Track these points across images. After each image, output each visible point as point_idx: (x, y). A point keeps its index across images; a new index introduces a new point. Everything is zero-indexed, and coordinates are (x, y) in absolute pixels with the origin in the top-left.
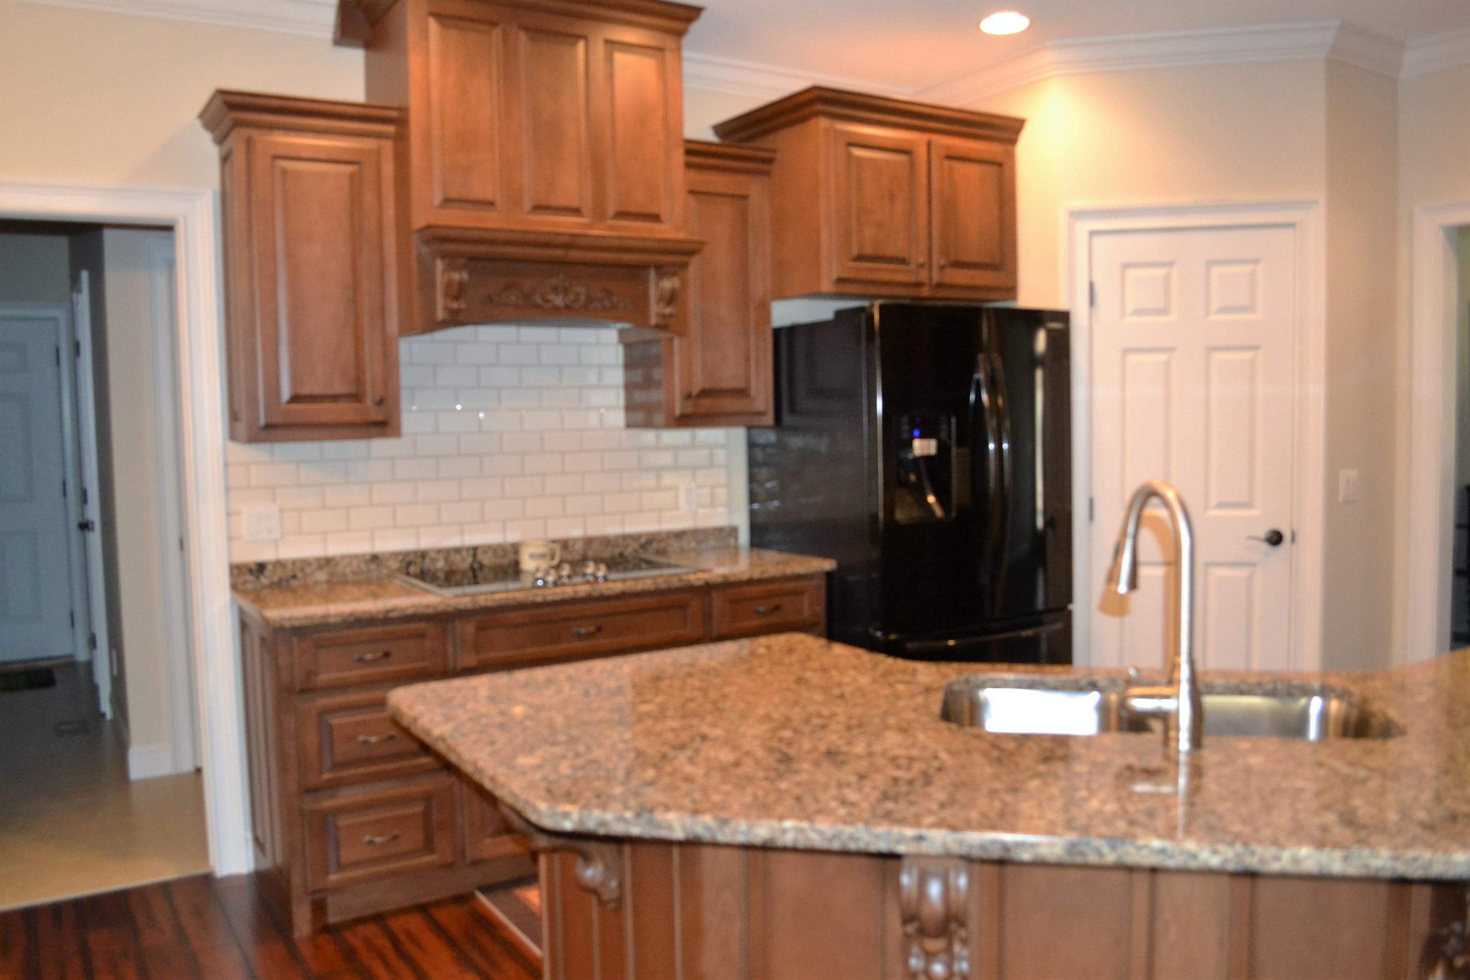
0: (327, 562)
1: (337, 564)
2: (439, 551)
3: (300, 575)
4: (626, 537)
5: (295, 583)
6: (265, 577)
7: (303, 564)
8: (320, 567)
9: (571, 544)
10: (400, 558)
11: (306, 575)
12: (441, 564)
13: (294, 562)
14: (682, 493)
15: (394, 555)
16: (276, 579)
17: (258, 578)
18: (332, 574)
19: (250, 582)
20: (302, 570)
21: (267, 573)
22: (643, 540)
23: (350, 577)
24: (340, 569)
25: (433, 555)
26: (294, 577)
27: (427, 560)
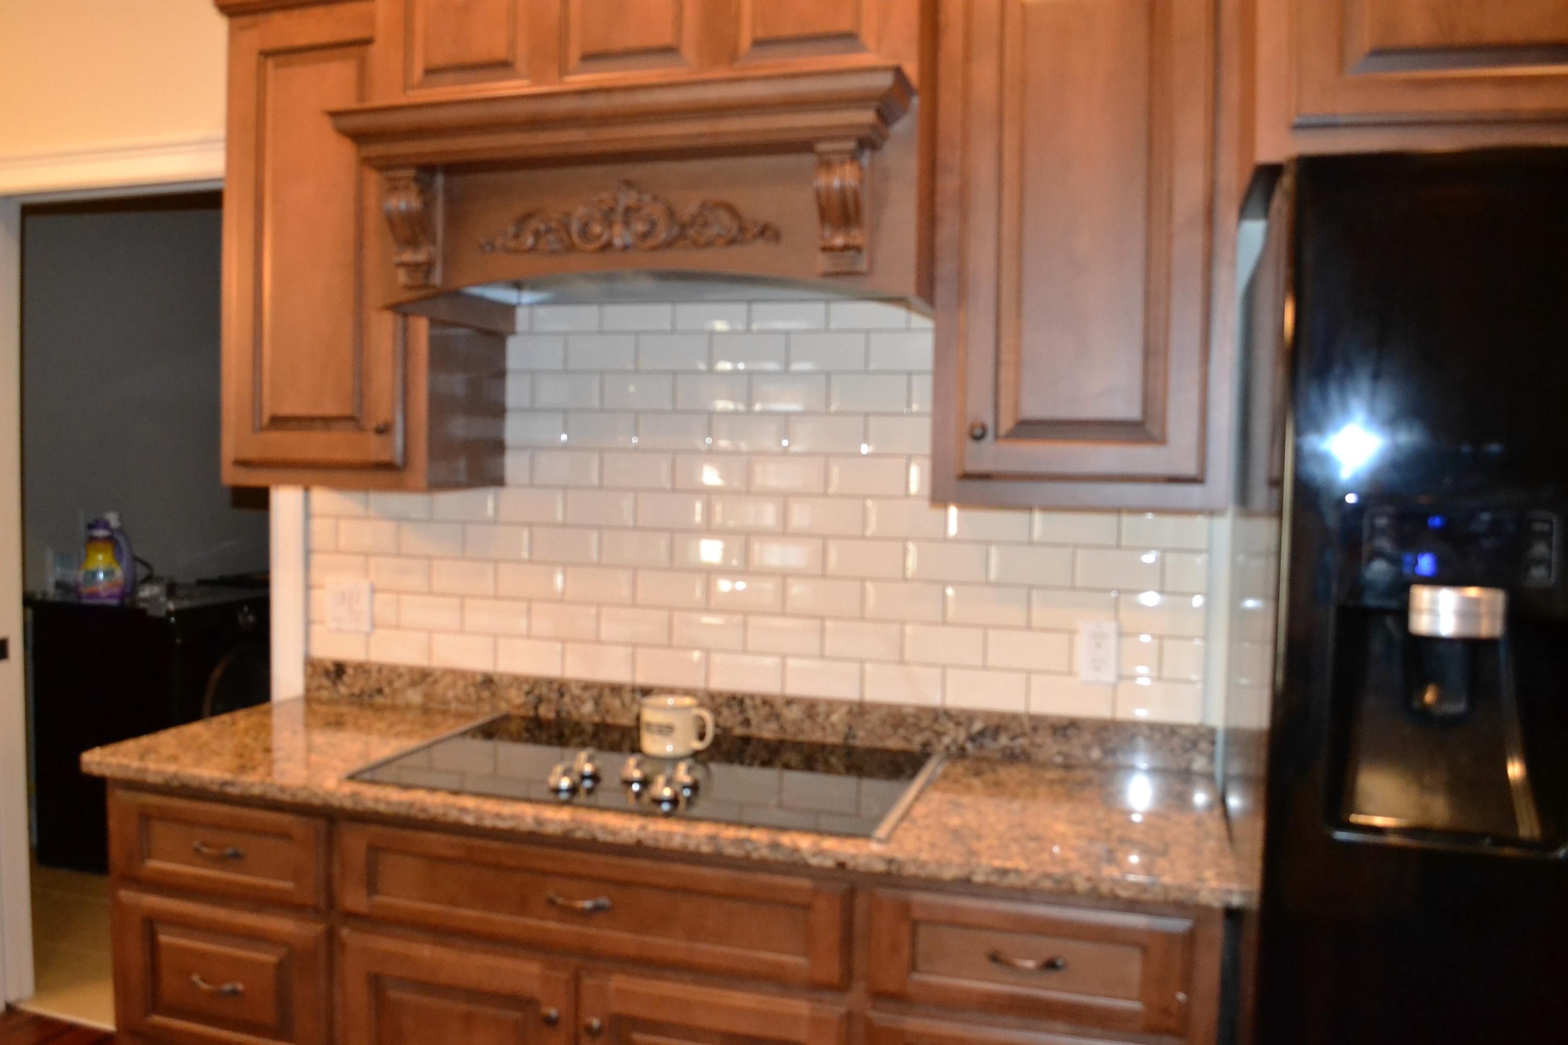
0: (422, 676)
1: (435, 682)
2: (587, 686)
3: (387, 690)
4: (940, 715)
5: (379, 700)
6: (343, 683)
7: (391, 673)
8: (413, 684)
9: (822, 709)
10: (526, 687)
11: (395, 691)
12: (588, 708)
13: (381, 668)
14: (1082, 644)
15: (517, 680)
16: (356, 690)
17: (335, 684)
18: (427, 696)
19: (326, 688)
20: (390, 683)
21: (346, 678)
22: (977, 726)
23: (454, 706)
24: (439, 689)
25: (576, 691)
26: (380, 691)
27: (567, 699)
